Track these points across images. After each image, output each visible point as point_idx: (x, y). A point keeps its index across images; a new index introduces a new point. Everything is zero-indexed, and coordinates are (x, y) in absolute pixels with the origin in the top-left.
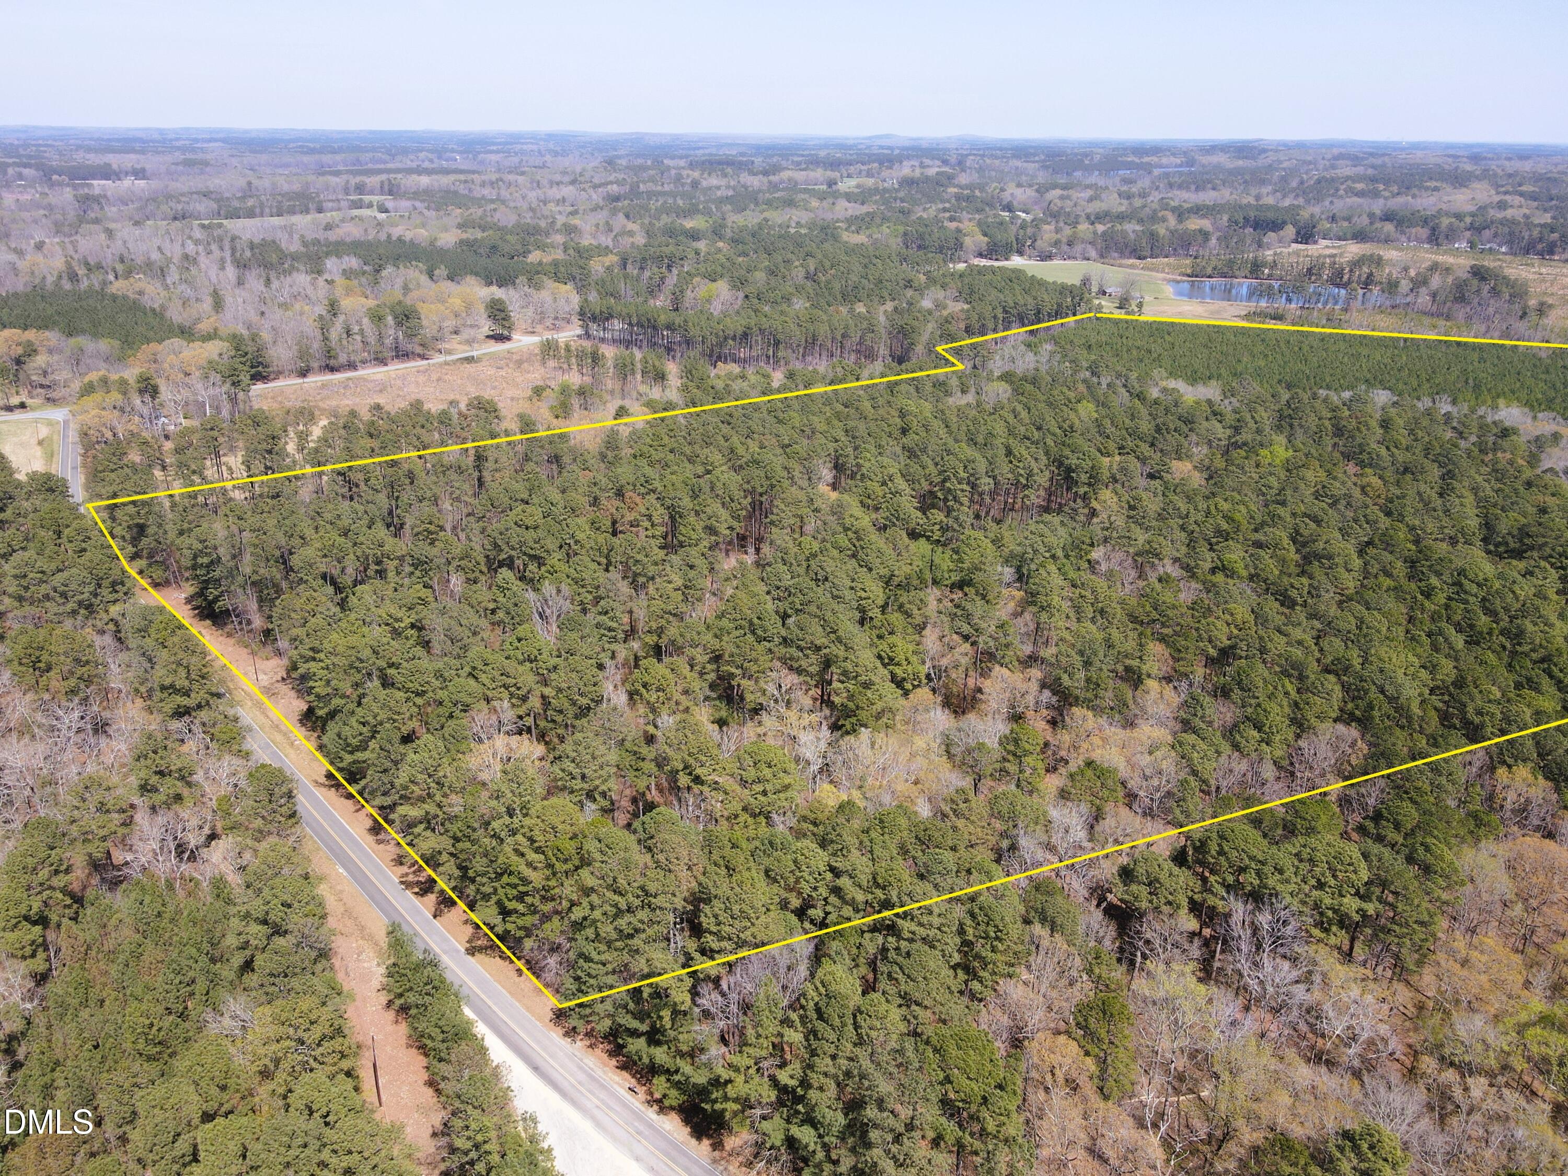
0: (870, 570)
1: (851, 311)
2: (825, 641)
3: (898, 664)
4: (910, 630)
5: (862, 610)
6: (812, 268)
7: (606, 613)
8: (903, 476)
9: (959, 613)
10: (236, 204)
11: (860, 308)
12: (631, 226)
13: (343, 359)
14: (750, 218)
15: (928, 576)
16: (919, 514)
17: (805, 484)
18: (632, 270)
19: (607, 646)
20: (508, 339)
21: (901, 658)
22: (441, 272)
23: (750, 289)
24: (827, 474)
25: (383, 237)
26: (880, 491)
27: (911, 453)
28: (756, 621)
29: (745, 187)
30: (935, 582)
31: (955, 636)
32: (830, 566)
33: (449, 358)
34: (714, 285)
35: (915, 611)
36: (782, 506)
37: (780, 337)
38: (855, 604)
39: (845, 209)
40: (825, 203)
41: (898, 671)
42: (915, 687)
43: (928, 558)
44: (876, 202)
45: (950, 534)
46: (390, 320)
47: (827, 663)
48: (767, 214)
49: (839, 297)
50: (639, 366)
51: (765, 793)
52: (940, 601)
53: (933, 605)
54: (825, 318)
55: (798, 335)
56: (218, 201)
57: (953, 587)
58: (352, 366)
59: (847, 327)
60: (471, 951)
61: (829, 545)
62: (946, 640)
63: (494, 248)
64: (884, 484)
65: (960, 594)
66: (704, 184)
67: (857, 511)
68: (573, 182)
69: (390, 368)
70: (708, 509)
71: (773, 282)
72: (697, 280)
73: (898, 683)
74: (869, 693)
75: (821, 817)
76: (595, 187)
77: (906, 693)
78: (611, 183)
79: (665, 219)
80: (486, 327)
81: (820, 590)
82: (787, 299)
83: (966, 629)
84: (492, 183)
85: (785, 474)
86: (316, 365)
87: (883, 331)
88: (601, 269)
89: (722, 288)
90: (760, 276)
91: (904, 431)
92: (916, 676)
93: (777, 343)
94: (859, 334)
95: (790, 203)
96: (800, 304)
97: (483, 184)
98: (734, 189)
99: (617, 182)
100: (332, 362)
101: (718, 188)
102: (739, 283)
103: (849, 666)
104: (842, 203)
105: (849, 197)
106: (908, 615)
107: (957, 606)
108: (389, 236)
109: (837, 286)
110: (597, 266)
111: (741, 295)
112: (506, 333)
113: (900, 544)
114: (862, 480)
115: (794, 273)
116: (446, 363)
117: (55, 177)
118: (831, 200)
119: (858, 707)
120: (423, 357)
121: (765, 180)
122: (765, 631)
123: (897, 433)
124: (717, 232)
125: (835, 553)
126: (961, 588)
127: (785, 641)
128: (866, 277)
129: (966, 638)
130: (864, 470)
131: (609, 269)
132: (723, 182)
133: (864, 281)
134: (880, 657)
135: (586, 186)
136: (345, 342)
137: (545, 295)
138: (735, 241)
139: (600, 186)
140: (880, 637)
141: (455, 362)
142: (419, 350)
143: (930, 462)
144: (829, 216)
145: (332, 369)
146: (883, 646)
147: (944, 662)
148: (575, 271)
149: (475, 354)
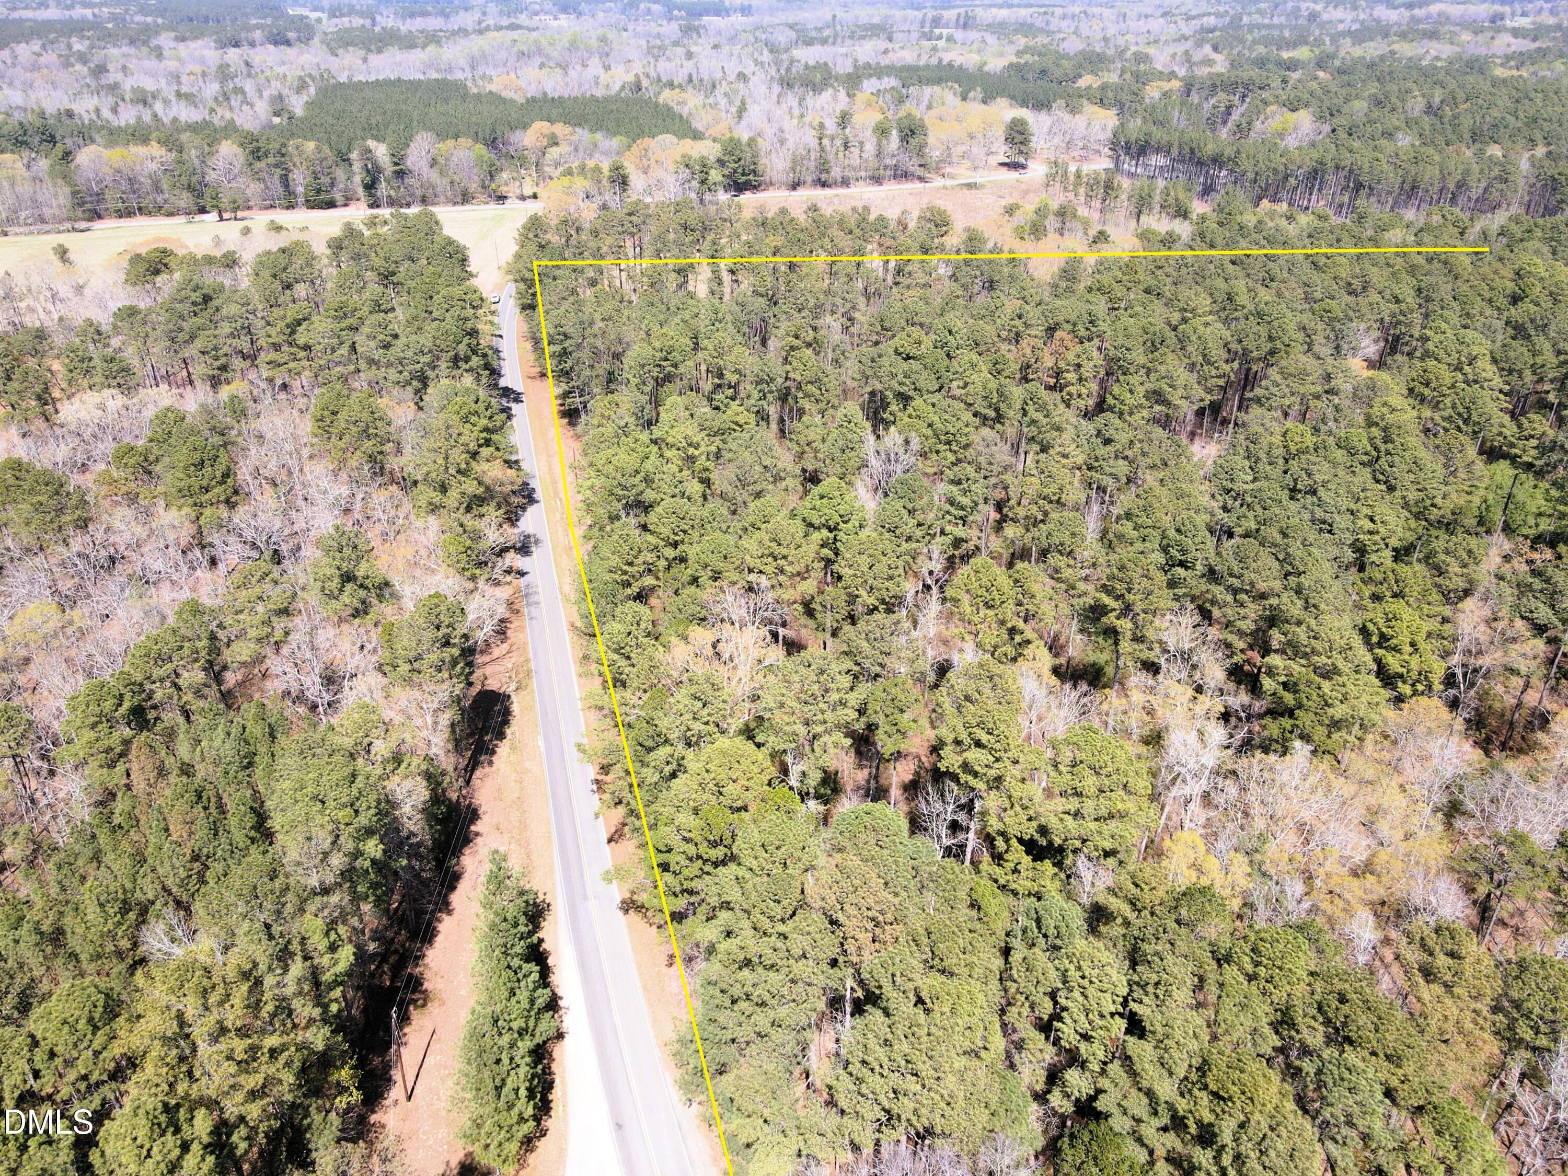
0: (1391, 489)
1: (1480, 153)
2: (1277, 585)
3: (1396, 649)
4: (1435, 596)
5: (1360, 550)
6: (1437, 100)
7: (959, 483)
8: (1495, 361)
9: (1538, 584)
10: (813, 34)
11: (1495, 151)
12: (1214, 56)
13: (836, 173)
14: (1373, 49)
15: (1498, 517)
16: (1507, 419)
17: (1325, 350)
18: (1195, 98)
19: (948, 528)
20: (1023, 167)
21: (1403, 639)
22: (977, 93)
23: (1338, 120)
24: (1371, 347)
25: (934, 61)
26: (1447, 377)
27: (1519, 331)
28: (1172, 533)
29: (1378, 21)
30: (1508, 529)
31: (1519, 623)
32: (1323, 470)
33: (949, 182)
34: (1294, 115)
35: (1454, 568)
36: (1278, 378)
37: (1364, 179)
38: (1349, 538)
39: (1505, 43)
40: (1480, 38)
41: (1393, 663)
42: (1415, 693)
43: (1506, 491)
44: (1554, 38)
45: (1555, 457)
46: (895, 135)
47: (1273, 620)
48: (1395, 47)
49: (1467, 136)
50: (1157, 198)
51: (1077, 815)
52: (1507, 558)
53: (1492, 561)
54: (1437, 158)
55: (1392, 179)
56: (797, 31)
57: (1537, 541)
58: (845, 183)
59: (1467, 172)
60: (629, 906)
61: (1331, 441)
62: (1500, 625)
63: (1043, 72)
64: (1458, 368)
65: (1548, 554)
66: (1325, 17)
67: (1397, 400)
68: (1164, 15)
69: (885, 187)
70: (1162, 369)
71: (1375, 114)
72: (1273, 108)
73: (1386, 678)
74: (1326, 686)
75: (1147, 897)
76: (1189, 18)
77: (1399, 700)
78: (1209, 14)
79: (1261, 49)
80: (1002, 152)
81: (1293, 506)
82: (1389, 135)
83: (1544, 613)
84: (1073, 16)
85: (1301, 336)
86: (809, 179)
87: (1521, 182)
88: (1156, 95)
89: (1304, 120)
90: (1360, 106)
91: (1515, 300)
92: (1424, 675)
93: (1359, 186)
94: (1483, 184)
95: (1433, 35)
96: (1405, 141)
97: (1064, 17)
98: (1362, 23)
99: (1217, 15)
100: (824, 177)
101: (1342, 21)
102: (1329, 113)
103: (1301, 634)
104: (1506, 38)
105: (1516, 33)
106: (1440, 571)
107: (1535, 573)
108: (940, 60)
109: (1467, 123)
110: (1153, 92)
111: (1327, 128)
112: (1022, 160)
113: (1459, 462)
114: (1422, 359)
115: (1409, 105)
116: (945, 188)
117: (676, 12)
118: (1489, 34)
119: (1300, 706)
120: (921, 179)
121: (1407, 14)
122: (1184, 552)
123: (1502, 302)
124: (1321, 63)
125: (1340, 455)
126: (1552, 545)
127: (1212, 575)
128: (1515, 114)
129: (1540, 629)
130: (1430, 345)
131: (1166, 94)
132: (1348, 16)
133: (1511, 119)
134: (1364, 631)
135: (1179, 19)
136: (841, 155)
137: (1079, 122)
138: (1341, 72)
139: (1194, 18)
140: (1376, 598)
141: (953, 187)
142: (920, 172)
143: (1547, 346)
144: (1483, 51)
145: (824, 184)
146: (1376, 615)
147: (1485, 661)
148: (1125, 97)
149: (978, 180)
